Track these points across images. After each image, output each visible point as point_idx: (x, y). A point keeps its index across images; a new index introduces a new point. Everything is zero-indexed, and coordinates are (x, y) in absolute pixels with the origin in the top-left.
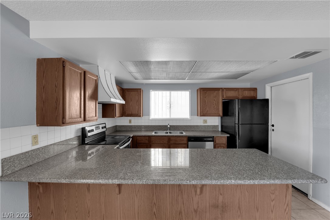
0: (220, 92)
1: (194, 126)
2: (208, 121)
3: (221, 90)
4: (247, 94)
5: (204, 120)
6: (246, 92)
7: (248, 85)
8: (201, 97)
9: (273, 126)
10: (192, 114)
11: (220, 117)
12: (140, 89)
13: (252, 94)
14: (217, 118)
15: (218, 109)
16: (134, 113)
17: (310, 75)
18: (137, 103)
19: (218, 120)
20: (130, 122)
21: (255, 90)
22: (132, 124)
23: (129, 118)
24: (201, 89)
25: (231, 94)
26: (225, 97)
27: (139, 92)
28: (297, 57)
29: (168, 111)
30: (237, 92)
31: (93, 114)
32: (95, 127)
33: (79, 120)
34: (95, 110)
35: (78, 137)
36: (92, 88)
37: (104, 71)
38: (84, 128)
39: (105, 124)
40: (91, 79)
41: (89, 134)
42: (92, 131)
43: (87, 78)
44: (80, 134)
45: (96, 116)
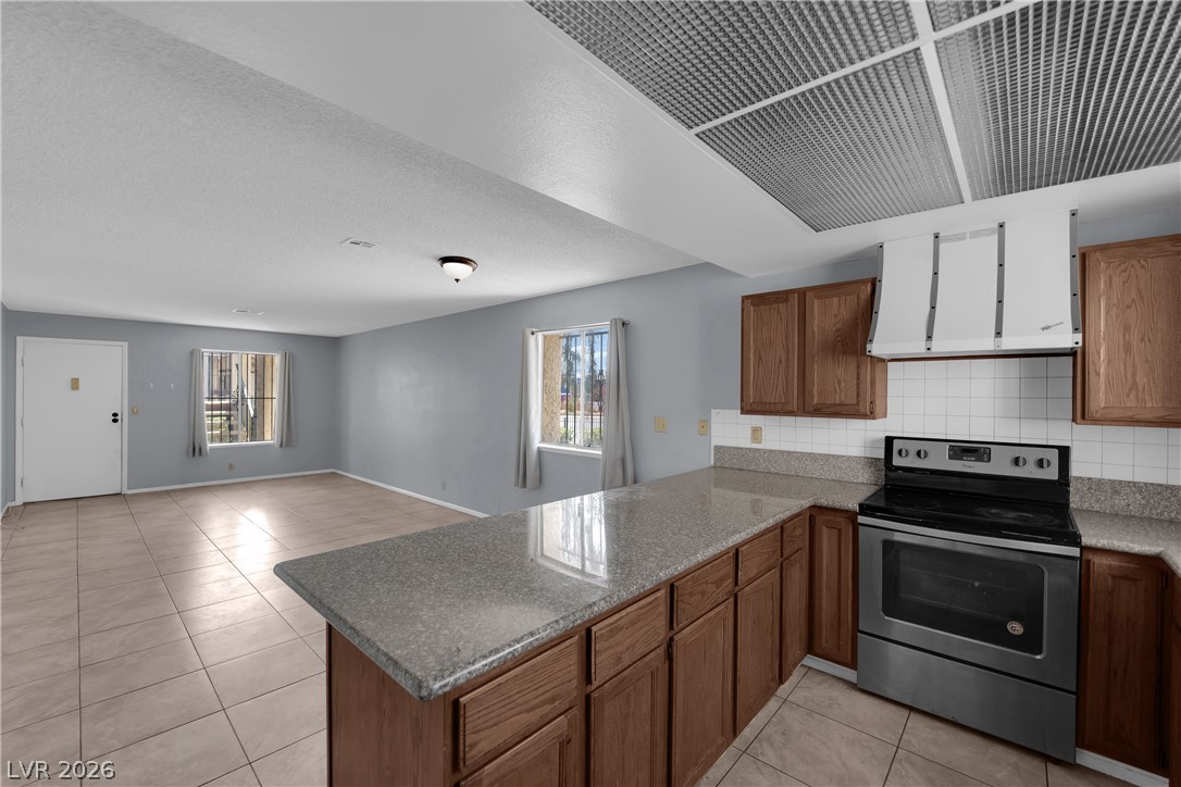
31: (846, 395)
32: (951, 448)
33: (779, 407)
34: (858, 384)
35: (873, 461)
36: (838, 326)
37: (932, 238)
38: (889, 441)
39: (1064, 453)
40: (835, 300)
41: (897, 461)
42: (919, 454)
43: (815, 306)
44: (881, 454)
45: (858, 402)
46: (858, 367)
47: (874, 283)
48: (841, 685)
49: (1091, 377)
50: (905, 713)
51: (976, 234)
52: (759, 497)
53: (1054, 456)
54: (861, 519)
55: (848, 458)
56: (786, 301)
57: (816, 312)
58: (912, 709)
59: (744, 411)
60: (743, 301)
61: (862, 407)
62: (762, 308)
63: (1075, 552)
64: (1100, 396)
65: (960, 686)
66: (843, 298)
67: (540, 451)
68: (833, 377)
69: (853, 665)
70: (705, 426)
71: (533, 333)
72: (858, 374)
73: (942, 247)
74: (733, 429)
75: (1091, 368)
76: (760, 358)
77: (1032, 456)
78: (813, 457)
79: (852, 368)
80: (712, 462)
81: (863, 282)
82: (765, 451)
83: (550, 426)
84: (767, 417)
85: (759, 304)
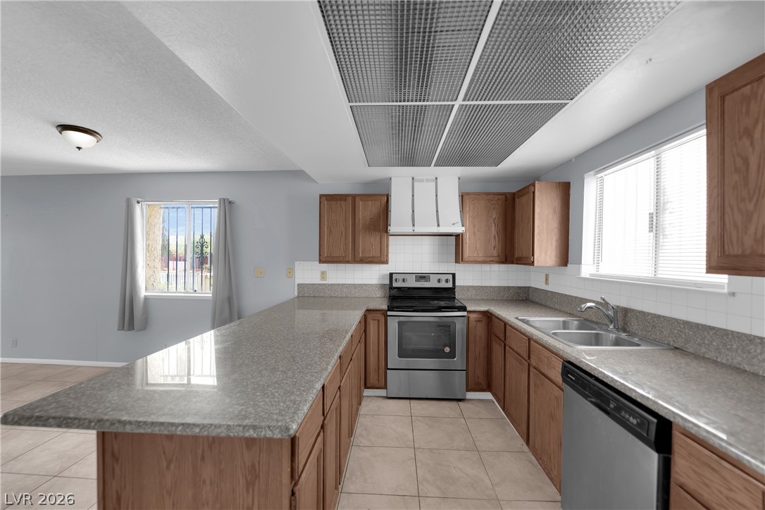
20: (546, 279)
31: (375, 252)
32: (416, 277)
33: (341, 259)
34: (381, 247)
35: (383, 286)
36: (371, 216)
37: (411, 179)
38: (391, 275)
39: (454, 275)
40: (370, 202)
41: (395, 285)
42: (404, 280)
43: (360, 204)
44: (387, 282)
45: (381, 256)
46: (381, 238)
47: (388, 196)
48: (380, 399)
49: (464, 244)
50: (408, 401)
51: (428, 180)
52: (324, 311)
53: (450, 277)
54: (389, 313)
55: (372, 285)
56: (345, 200)
57: (361, 208)
58: (410, 399)
59: (321, 261)
60: (320, 197)
61: (382, 259)
62: (332, 202)
63: (464, 313)
64: (467, 252)
65: (428, 382)
66: (374, 202)
67: (146, 298)
68: (367, 243)
69: (385, 387)
70: (291, 272)
71: (138, 202)
72: (381, 242)
73: (415, 184)
74: (310, 273)
75: (464, 241)
76: (331, 231)
77: (444, 278)
78: (355, 286)
79: (378, 238)
80: (296, 294)
81: (383, 195)
82: (329, 285)
83: (152, 279)
84: (330, 265)
85: (329, 200)
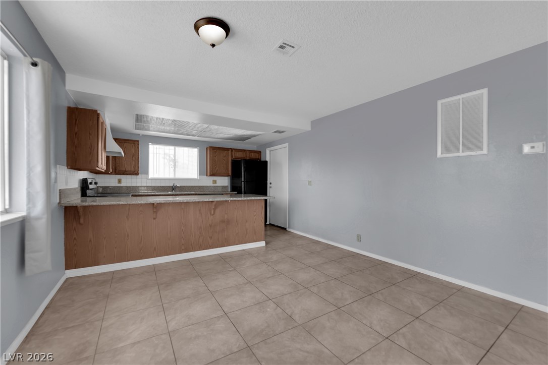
0: (230, 151)
1: (204, 186)
2: (217, 182)
3: (230, 150)
4: (253, 156)
5: (213, 181)
6: (253, 154)
7: (255, 148)
8: (211, 156)
9: (271, 183)
10: (201, 173)
11: (229, 177)
12: (138, 141)
13: (257, 156)
14: (226, 178)
15: (227, 169)
16: (128, 169)
17: (287, 145)
18: (134, 157)
19: (227, 181)
20: (120, 181)
21: (259, 152)
22: (123, 185)
23: (119, 177)
24: (211, 147)
25: (239, 155)
26: (233, 157)
27: (136, 144)
28: (275, 132)
29: (172, 170)
30: (244, 153)
